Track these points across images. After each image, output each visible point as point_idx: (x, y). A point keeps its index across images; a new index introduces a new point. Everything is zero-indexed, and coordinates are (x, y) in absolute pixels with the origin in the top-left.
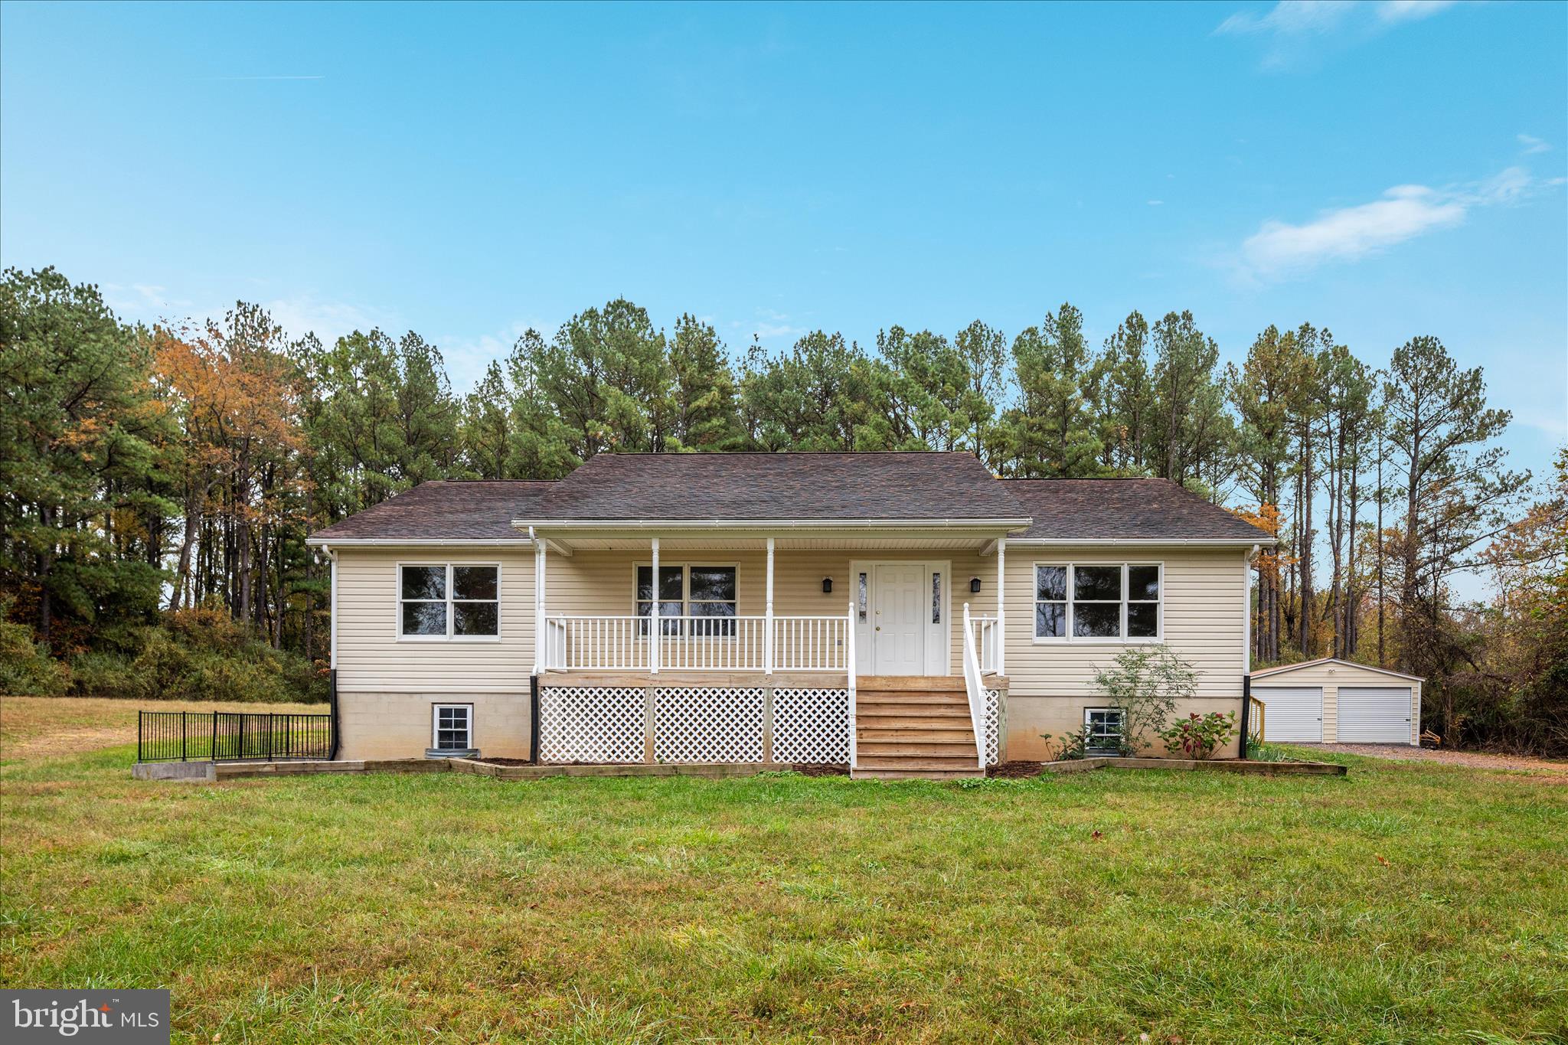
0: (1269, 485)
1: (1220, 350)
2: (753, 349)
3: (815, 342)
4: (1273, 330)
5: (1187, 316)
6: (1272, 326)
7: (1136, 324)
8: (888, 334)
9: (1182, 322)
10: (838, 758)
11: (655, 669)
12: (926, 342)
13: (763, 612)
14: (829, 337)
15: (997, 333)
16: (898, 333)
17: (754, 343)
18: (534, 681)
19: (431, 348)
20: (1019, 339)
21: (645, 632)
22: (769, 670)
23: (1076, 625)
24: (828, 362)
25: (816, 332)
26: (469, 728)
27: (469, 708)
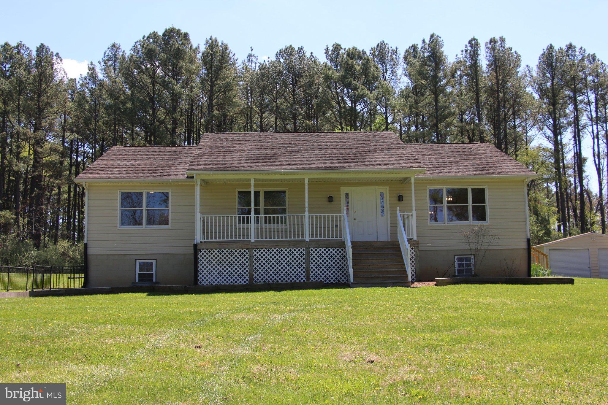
0: (557, 130)
1: (522, 58)
2: (250, 56)
3: (288, 52)
4: (551, 47)
5: (502, 40)
6: (551, 45)
7: (474, 44)
8: (331, 48)
9: (500, 42)
10: (341, 280)
11: (253, 240)
12: (353, 54)
13: (304, 212)
14: (296, 49)
15: (395, 49)
16: (337, 48)
17: (250, 52)
18: (195, 246)
19: (55, 54)
20: (407, 51)
21: (248, 223)
22: (307, 239)
23: (449, 215)
24: (296, 63)
25: (288, 46)
26: (154, 272)
27: (154, 262)
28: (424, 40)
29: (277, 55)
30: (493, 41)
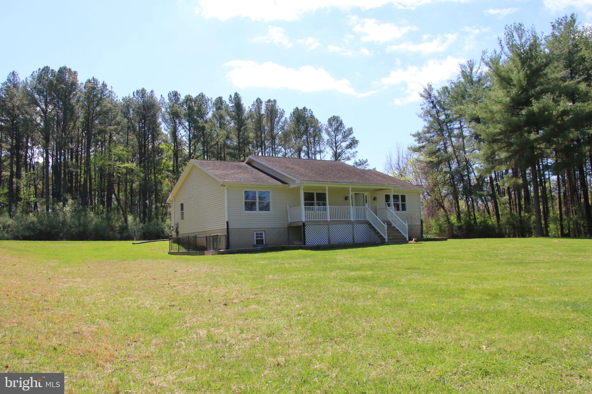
11: (329, 220)
22: (352, 220)
26: (264, 238)
27: (264, 232)
28: (231, 96)
29: (134, 93)
30: (269, 101)
